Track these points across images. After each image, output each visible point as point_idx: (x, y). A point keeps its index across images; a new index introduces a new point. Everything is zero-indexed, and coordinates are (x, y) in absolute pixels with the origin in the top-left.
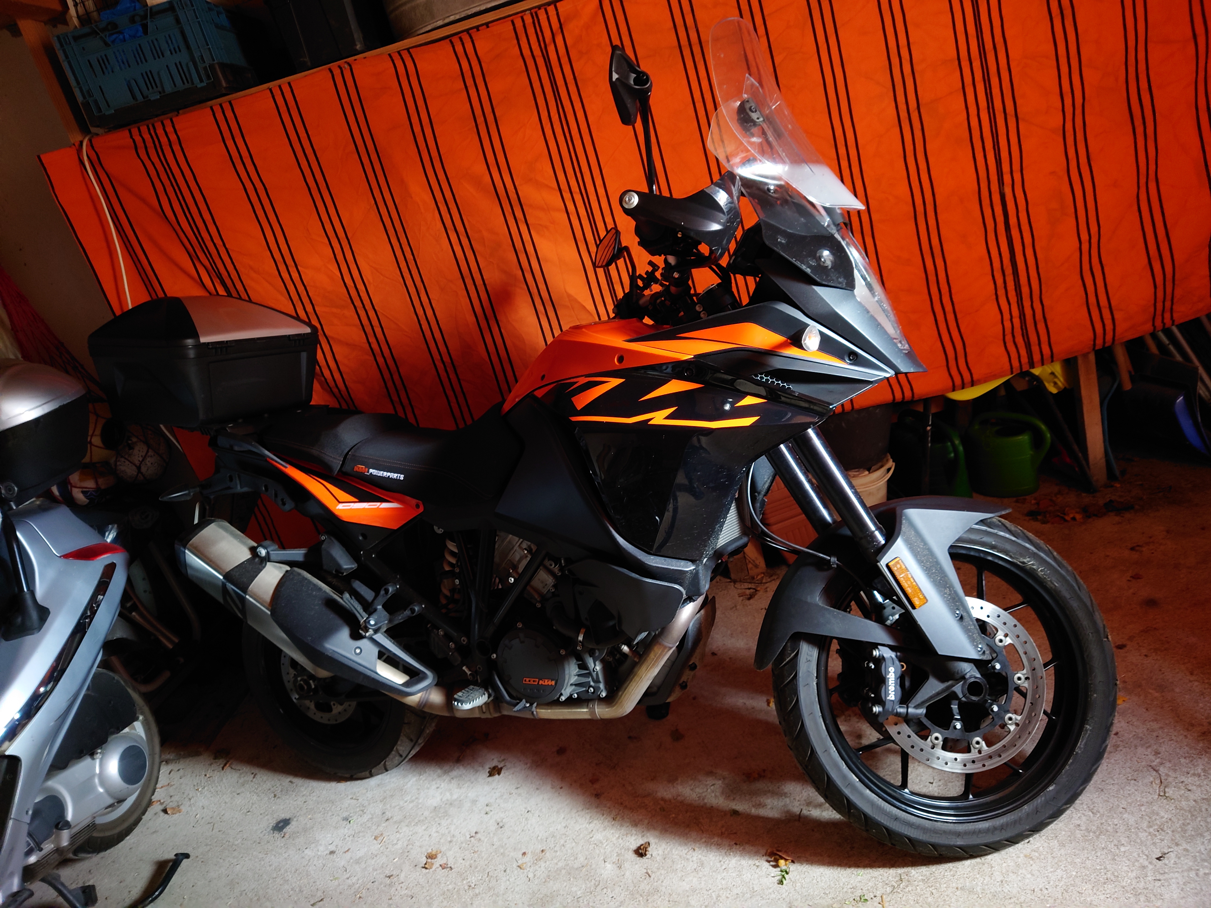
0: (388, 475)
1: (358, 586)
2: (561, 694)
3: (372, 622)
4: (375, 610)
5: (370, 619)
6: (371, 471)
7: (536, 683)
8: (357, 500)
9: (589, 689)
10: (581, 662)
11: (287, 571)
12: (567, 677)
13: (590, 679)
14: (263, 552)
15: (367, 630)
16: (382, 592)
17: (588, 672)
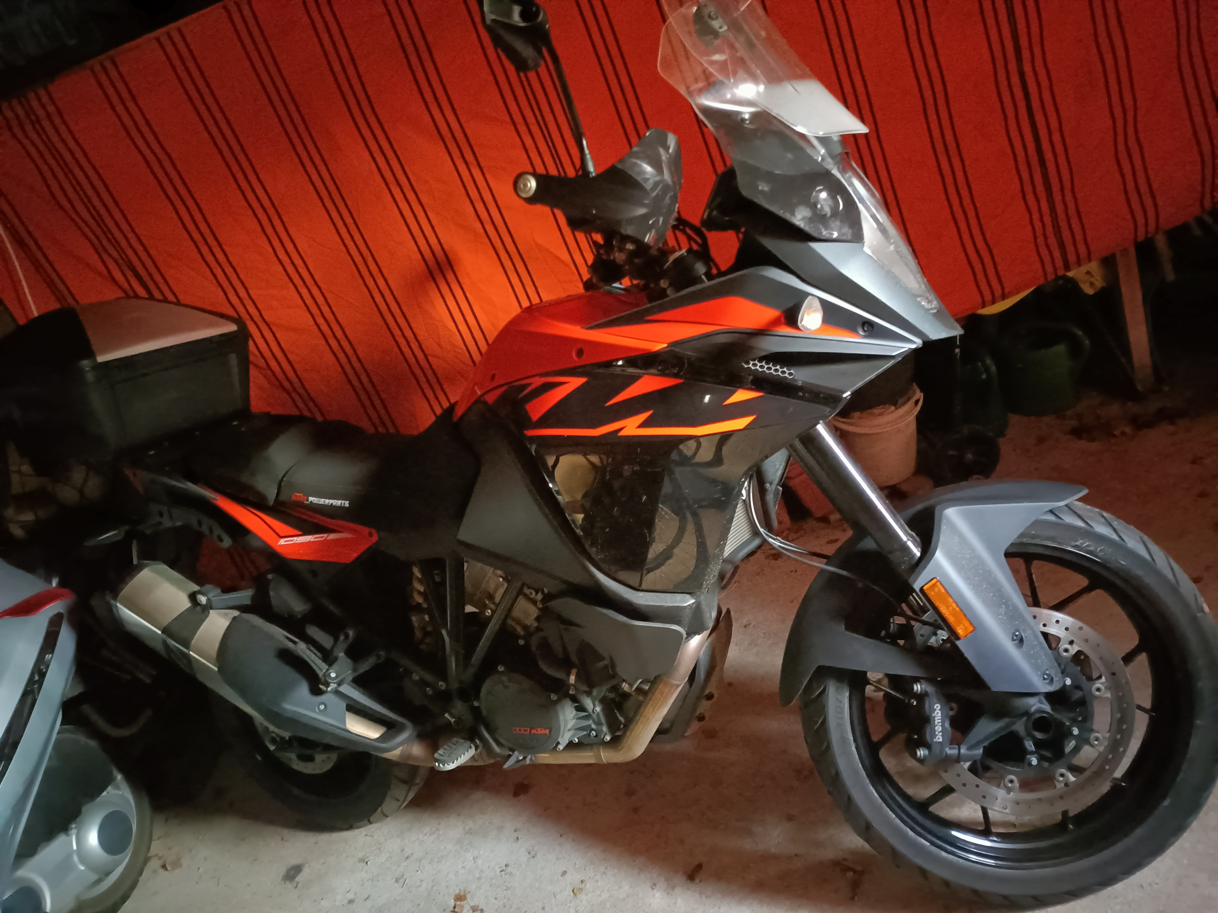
0: (330, 503)
1: (313, 631)
2: (558, 743)
3: (333, 675)
4: (336, 659)
5: (331, 671)
6: (311, 499)
7: (529, 732)
8: (300, 533)
9: (590, 732)
10: (577, 704)
11: (234, 618)
12: (562, 724)
13: (591, 722)
14: (203, 599)
15: (327, 684)
16: (342, 638)
17: (587, 714)
